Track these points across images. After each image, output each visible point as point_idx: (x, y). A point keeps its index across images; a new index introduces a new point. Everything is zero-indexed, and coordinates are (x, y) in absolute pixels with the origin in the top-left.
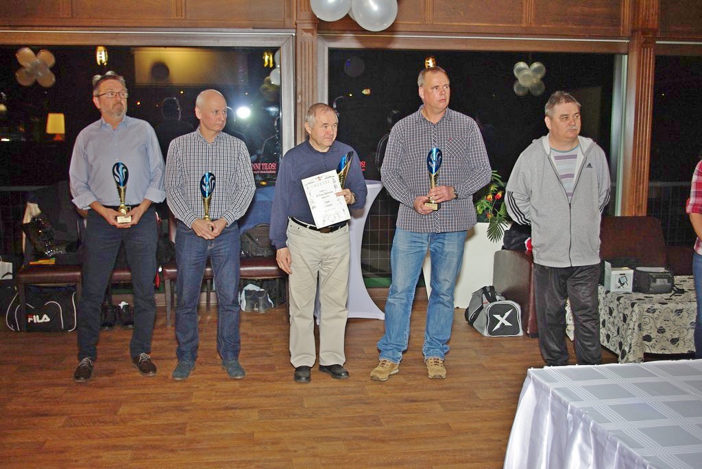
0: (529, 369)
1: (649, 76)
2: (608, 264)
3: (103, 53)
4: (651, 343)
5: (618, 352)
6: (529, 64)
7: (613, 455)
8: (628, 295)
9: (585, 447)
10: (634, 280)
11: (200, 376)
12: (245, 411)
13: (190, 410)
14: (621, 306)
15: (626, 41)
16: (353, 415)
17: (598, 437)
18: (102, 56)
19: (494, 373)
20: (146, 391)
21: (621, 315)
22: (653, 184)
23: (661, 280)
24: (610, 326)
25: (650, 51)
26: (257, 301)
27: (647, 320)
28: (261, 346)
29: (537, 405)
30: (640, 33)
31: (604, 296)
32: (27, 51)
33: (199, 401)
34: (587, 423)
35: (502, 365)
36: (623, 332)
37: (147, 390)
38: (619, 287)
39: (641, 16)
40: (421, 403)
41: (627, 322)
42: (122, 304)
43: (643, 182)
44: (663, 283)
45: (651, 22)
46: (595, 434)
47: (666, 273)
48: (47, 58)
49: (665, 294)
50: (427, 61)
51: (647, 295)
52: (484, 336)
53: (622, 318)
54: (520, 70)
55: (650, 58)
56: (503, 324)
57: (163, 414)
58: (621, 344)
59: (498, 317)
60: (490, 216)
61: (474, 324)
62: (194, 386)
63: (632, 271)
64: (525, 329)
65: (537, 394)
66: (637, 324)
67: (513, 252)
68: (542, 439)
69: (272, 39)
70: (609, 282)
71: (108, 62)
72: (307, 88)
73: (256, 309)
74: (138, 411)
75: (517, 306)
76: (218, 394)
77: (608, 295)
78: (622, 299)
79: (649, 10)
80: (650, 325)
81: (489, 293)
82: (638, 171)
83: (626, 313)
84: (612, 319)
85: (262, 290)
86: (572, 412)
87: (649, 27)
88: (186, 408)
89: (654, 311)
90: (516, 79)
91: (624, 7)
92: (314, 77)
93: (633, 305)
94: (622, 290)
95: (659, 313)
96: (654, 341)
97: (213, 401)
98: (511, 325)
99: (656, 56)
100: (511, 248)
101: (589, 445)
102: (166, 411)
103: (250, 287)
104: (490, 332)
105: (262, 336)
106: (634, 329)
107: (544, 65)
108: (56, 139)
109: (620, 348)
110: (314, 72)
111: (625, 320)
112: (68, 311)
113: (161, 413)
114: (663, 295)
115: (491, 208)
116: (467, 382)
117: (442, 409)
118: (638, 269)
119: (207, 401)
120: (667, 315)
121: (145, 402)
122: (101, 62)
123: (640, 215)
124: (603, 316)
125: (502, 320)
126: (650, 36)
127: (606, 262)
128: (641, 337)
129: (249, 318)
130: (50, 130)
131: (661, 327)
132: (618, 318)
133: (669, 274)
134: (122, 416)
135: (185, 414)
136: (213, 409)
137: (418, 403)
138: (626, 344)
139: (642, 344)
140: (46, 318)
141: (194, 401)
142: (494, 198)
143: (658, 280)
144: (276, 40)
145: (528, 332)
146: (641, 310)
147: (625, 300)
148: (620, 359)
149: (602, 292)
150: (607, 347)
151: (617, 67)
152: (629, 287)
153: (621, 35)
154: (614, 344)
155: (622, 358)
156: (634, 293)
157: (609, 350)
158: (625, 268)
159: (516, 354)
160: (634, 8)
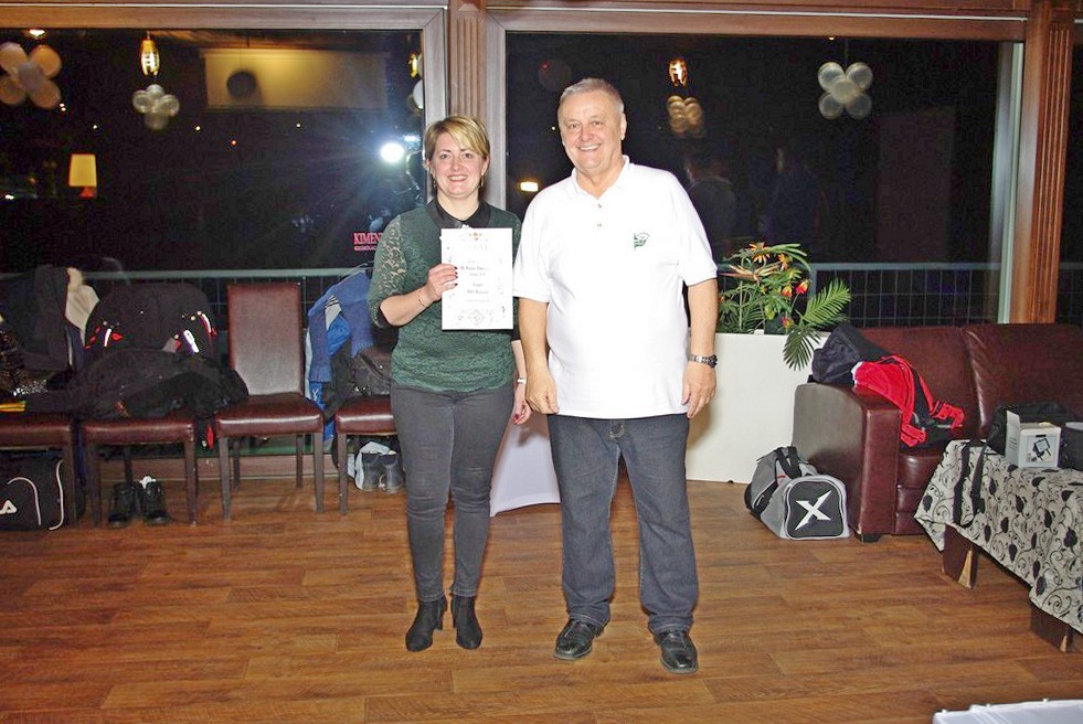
0: (938, 715)
1: (1062, 79)
2: (1012, 417)
3: (152, 56)
5: (1030, 580)
6: (845, 67)
8: (1053, 475)
10: (1061, 446)
11: (267, 623)
12: (340, 702)
13: (238, 698)
14: (1040, 495)
15: (1022, 19)
16: (541, 711)
18: (150, 61)
19: (803, 615)
20: (164, 656)
21: (1042, 513)
22: (1068, 266)
24: (1018, 530)
25: (1065, 36)
26: (382, 471)
28: (384, 560)
30: (1048, 3)
31: (1006, 474)
32: (14, 48)
33: (258, 678)
35: (818, 598)
36: (1044, 545)
37: (164, 654)
38: (1034, 459)
40: (672, 683)
41: (1052, 527)
42: (146, 481)
48: (48, 59)
50: (672, 67)
52: (779, 538)
53: (1043, 519)
54: (831, 76)
55: (1064, 48)
56: (814, 517)
57: (187, 710)
58: (1037, 567)
59: (804, 504)
60: (788, 323)
61: (763, 516)
62: (252, 644)
63: (1058, 430)
64: (853, 526)
67: (830, 389)
69: (408, 15)
70: (1015, 449)
71: (159, 70)
72: (469, 100)
73: (382, 485)
74: (142, 701)
75: (840, 486)
76: (295, 663)
77: (1014, 473)
78: (1042, 482)
81: (786, 459)
82: (1041, 244)
83: (1050, 510)
85: (392, 453)
88: (230, 695)
90: (822, 92)
92: (480, 83)
93: (1066, 496)
94: (1041, 464)
97: (283, 678)
98: (827, 518)
99: (1075, 46)
100: (827, 380)
102: (192, 702)
103: (372, 447)
104: (791, 531)
105: (389, 539)
107: (871, 66)
108: (83, 195)
109: (1035, 575)
110: (481, 71)
111: (1048, 522)
112: (49, 492)
113: (183, 704)
115: (790, 310)
116: (756, 636)
117: (711, 697)
118: (1070, 425)
119: (272, 679)
121: (156, 680)
122: (149, 68)
123: (1044, 321)
124: (1005, 512)
125: (813, 510)
126: (1065, 9)
127: (1008, 413)
129: (371, 502)
130: (74, 181)
132: (1034, 518)
134: (109, 714)
135: (227, 709)
136: (282, 697)
137: (667, 683)
138: (1047, 566)
140: (9, 508)
141: (248, 678)
142: (794, 291)
144: (414, 18)
145: (859, 532)
147: (1051, 486)
148: (1033, 593)
149: (1001, 467)
150: (1011, 569)
151: (1004, 65)
152: (1051, 459)
153: (1014, 8)
154: (1024, 565)
155: (1040, 592)
156: (1062, 471)
157: (1012, 574)
158: (1045, 423)
159: (840, 575)
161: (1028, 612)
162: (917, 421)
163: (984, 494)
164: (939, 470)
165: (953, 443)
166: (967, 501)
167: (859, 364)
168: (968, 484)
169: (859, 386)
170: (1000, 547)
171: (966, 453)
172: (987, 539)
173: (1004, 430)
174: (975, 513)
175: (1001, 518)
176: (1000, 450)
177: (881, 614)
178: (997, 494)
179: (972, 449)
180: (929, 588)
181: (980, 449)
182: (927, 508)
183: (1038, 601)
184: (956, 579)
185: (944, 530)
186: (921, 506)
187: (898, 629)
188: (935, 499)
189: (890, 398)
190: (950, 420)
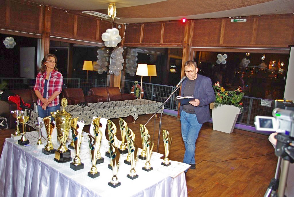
0: (6, 139)
1: (48, 46)
7: (31, 160)
9: (24, 159)
15: (41, 35)
17: (27, 156)
25: (48, 39)
29: (8, 150)
30: (45, 33)
31: (34, 113)
34: (23, 152)
39: (45, 28)
46: (26, 155)
55: (48, 41)
56: (1, 125)
65: (8, 146)
68: (10, 160)
75: (6, 119)
77: (36, 113)
79: (48, 26)
86: (19, 149)
87: (48, 31)
91: (40, 25)
98: (4, 125)
99: (50, 41)
100: (3, 100)
101: (24, 158)
124: (34, 120)
126: (48, 34)
127: (34, 104)
151: (38, 43)
153: (39, 33)
160: (43, 25)
162: (21, 106)
163: (31, 117)
165: (26, 109)
167: (9, 97)
169: (9, 100)
170: (34, 126)
171: (28, 111)
172: (32, 125)
173: (34, 106)
176: (34, 110)
178: (33, 117)
181: (30, 110)
189: (15, 102)
190: (28, 106)
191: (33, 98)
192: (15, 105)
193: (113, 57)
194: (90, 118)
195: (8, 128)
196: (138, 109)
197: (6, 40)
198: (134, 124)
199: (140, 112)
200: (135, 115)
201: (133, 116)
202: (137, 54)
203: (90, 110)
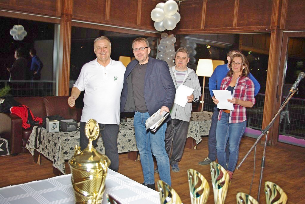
2: (47, 119)
4: (68, 155)
5: (53, 160)
8: (57, 133)
10: (60, 126)
14: (53, 139)
21: (54, 143)
23: (72, 125)
24: (49, 148)
25: (69, 23)
27: (65, 144)
30: (65, 15)
31: (46, 134)
36: (55, 151)
38: (53, 130)
39: (65, 8)
43: (67, 81)
44: (73, 127)
45: (69, 11)
47: (73, 122)
49: (74, 132)
51: (66, 133)
53: (54, 144)
55: (69, 26)
58: (54, 157)
63: (59, 122)
64: (10, 152)
66: (61, 147)
67: (4, 114)
70: (48, 127)
75: (6, 141)
77: (48, 134)
78: (54, 135)
79: (69, 6)
80: (67, 147)
82: (65, 76)
83: (55, 142)
84: (50, 145)
87: (69, 13)
89: (68, 140)
91: (58, 3)
93: (58, 138)
94: (54, 131)
95: (70, 141)
96: (69, 154)
98: (3, 150)
99: (72, 27)
100: (4, 112)
106: (59, 149)
111: (55, 145)
114: (73, 132)
118: (62, 121)
120: (74, 141)
123: (66, 95)
124: (46, 144)
126: (69, 17)
128: (63, 153)
131: (72, 147)
132: (52, 144)
133: (75, 122)
139: (63, 156)
143: (70, 125)
145: (12, 153)
146: (62, 140)
147: (55, 136)
148: (53, 164)
149: (45, 132)
150: (48, 158)
151: (55, 30)
152: (57, 129)
153: (57, 15)
154: (51, 157)
155: (54, 163)
156: (60, 132)
157: (49, 160)
158: (56, 120)
159: (5, 165)
160: (62, 6)
161: (52, 169)
162: (29, 122)
163: (42, 140)
164: (31, 134)
165: (35, 127)
166: (38, 142)
167: (12, 107)
168: (38, 137)
169: (12, 113)
170: (46, 153)
171: (37, 129)
172: (43, 151)
173: (46, 123)
174: (40, 145)
175: (45, 146)
176: (45, 128)
177: (13, 174)
178: (44, 139)
179: (39, 128)
180: (29, 166)
181: (40, 128)
182: (28, 145)
183: (54, 165)
184: (37, 163)
185: (33, 150)
186: (27, 144)
187: (17, 178)
188: (30, 142)
189: (20, 116)
190: (38, 121)
191: (47, 110)
192: (19, 120)
193: (161, 49)
194: (131, 142)
195: (8, 154)
196: (201, 127)
197: (14, 29)
198: (195, 150)
199: (204, 131)
200: (196, 136)
201: (193, 138)
202: (195, 46)
203: (131, 130)
